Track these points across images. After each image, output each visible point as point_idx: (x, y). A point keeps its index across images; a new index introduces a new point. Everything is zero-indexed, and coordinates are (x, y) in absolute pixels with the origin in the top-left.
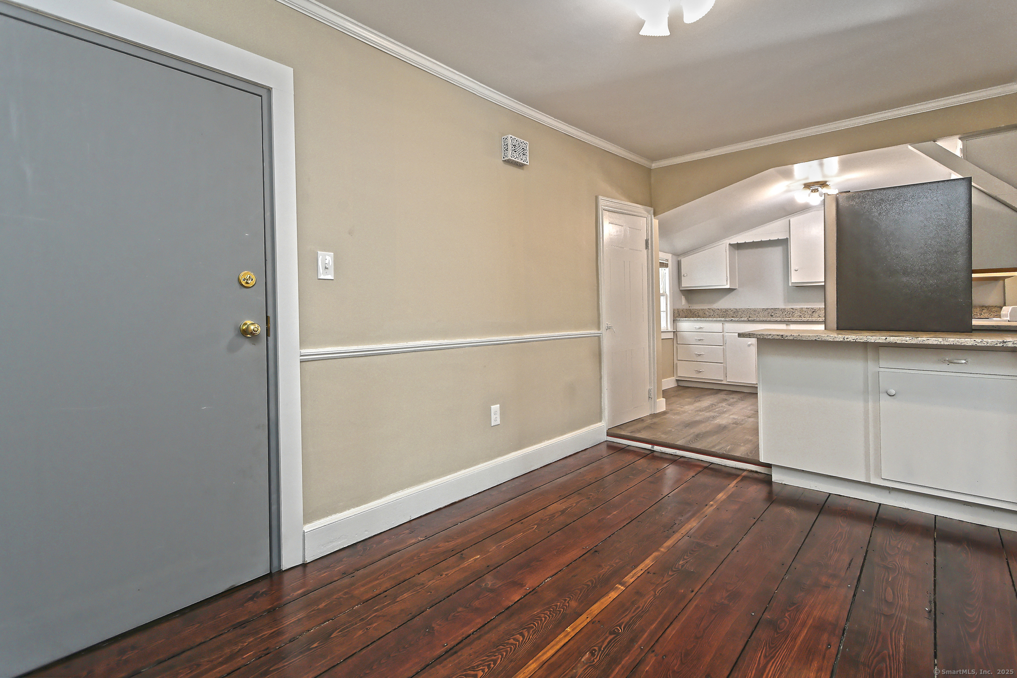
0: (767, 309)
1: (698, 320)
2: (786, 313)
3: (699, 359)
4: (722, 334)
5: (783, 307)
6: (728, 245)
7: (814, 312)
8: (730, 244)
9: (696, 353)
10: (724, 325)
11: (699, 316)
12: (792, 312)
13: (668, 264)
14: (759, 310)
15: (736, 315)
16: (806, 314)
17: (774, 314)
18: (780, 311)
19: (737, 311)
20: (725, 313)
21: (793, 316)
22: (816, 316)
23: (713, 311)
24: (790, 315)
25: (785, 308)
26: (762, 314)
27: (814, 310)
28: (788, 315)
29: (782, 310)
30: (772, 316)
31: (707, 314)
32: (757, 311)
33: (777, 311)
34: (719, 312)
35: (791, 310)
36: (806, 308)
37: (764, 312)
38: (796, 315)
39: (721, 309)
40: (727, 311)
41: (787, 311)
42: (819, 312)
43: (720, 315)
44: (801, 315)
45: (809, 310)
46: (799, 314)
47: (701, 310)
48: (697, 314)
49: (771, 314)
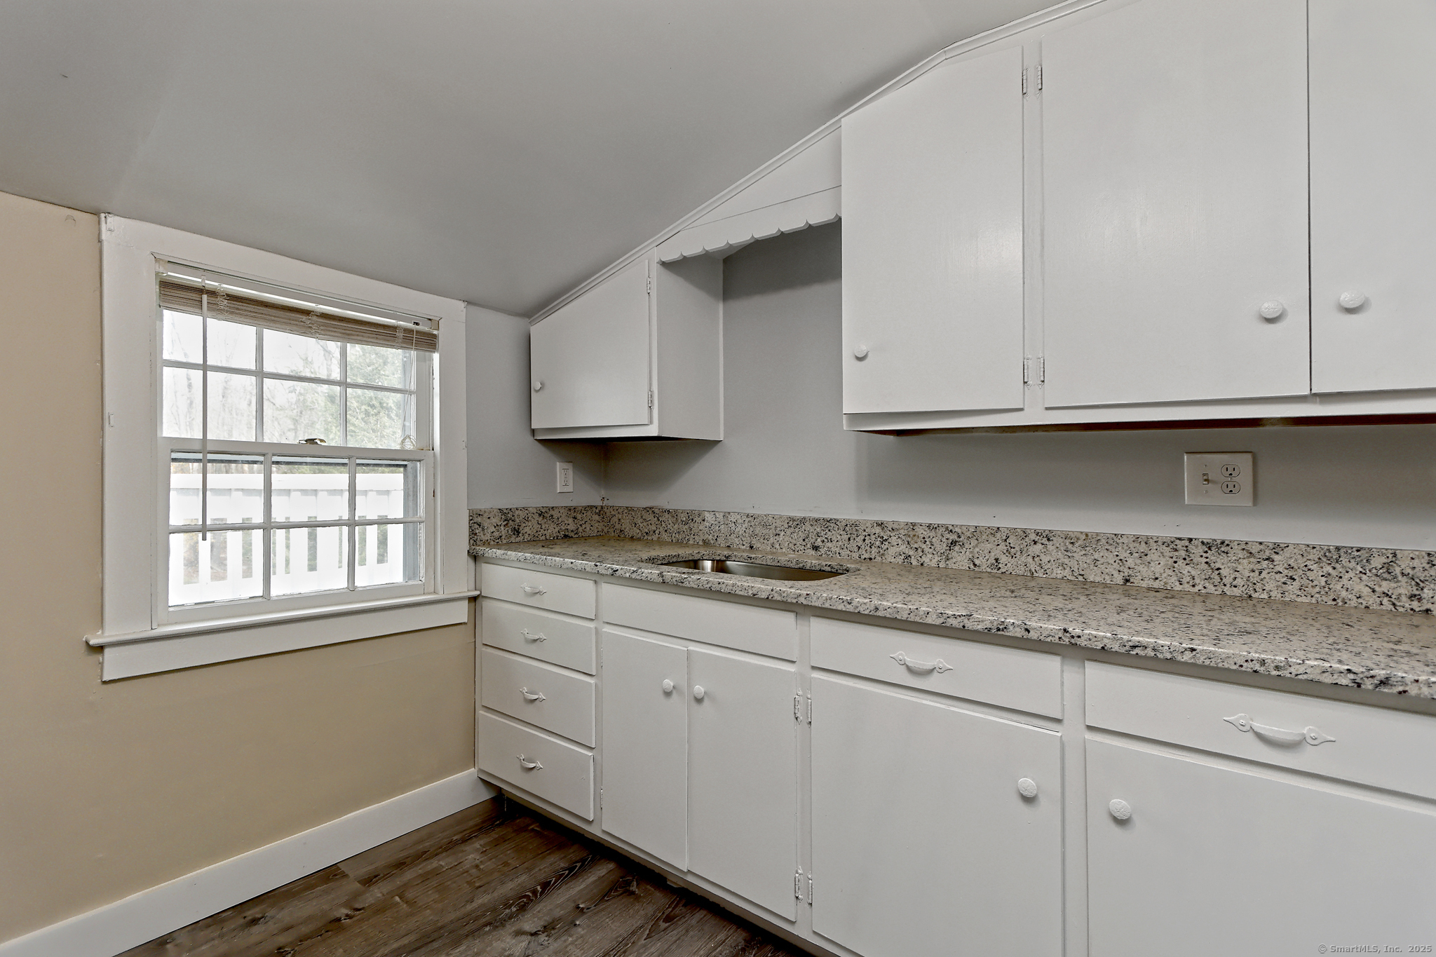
2: (860, 540)
3: (528, 713)
4: (592, 625)
5: (854, 517)
6: (655, 269)
8: (665, 263)
9: (523, 691)
10: (600, 591)
11: (621, 531)
12: (879, 539)
13: (435, 336)
14: (779, 523)
15: (716, 536)
16: (927, 550)
17: (823, 541)
18: (841, 533)
19: (716, 522)
20: (687, 527)
21: (883, 554)
22: (960, 560)
23: (656, 518)
24: (874, 550)
25: (857, 523)
26: (786, 540)
27: (954, 537)
28: (868, 548)
29: (847, 529)
30: (816, 548)
31: (641, 525)
32: (773, 527)
33: (833, 532)
34: (671, 522)
35: (878, 530)
36: (929, 527)
37: (792, 529)
38: (892, 551)
39: (676, 511)
40: (693, 520)
41: (864, 533)
42: (974, 547)
43: (674, 535)
44: (911, 553)
45: (939, 535)
46: (903, 548)
47: (626, 511)
48: (618, 526)
49: (813, 541)
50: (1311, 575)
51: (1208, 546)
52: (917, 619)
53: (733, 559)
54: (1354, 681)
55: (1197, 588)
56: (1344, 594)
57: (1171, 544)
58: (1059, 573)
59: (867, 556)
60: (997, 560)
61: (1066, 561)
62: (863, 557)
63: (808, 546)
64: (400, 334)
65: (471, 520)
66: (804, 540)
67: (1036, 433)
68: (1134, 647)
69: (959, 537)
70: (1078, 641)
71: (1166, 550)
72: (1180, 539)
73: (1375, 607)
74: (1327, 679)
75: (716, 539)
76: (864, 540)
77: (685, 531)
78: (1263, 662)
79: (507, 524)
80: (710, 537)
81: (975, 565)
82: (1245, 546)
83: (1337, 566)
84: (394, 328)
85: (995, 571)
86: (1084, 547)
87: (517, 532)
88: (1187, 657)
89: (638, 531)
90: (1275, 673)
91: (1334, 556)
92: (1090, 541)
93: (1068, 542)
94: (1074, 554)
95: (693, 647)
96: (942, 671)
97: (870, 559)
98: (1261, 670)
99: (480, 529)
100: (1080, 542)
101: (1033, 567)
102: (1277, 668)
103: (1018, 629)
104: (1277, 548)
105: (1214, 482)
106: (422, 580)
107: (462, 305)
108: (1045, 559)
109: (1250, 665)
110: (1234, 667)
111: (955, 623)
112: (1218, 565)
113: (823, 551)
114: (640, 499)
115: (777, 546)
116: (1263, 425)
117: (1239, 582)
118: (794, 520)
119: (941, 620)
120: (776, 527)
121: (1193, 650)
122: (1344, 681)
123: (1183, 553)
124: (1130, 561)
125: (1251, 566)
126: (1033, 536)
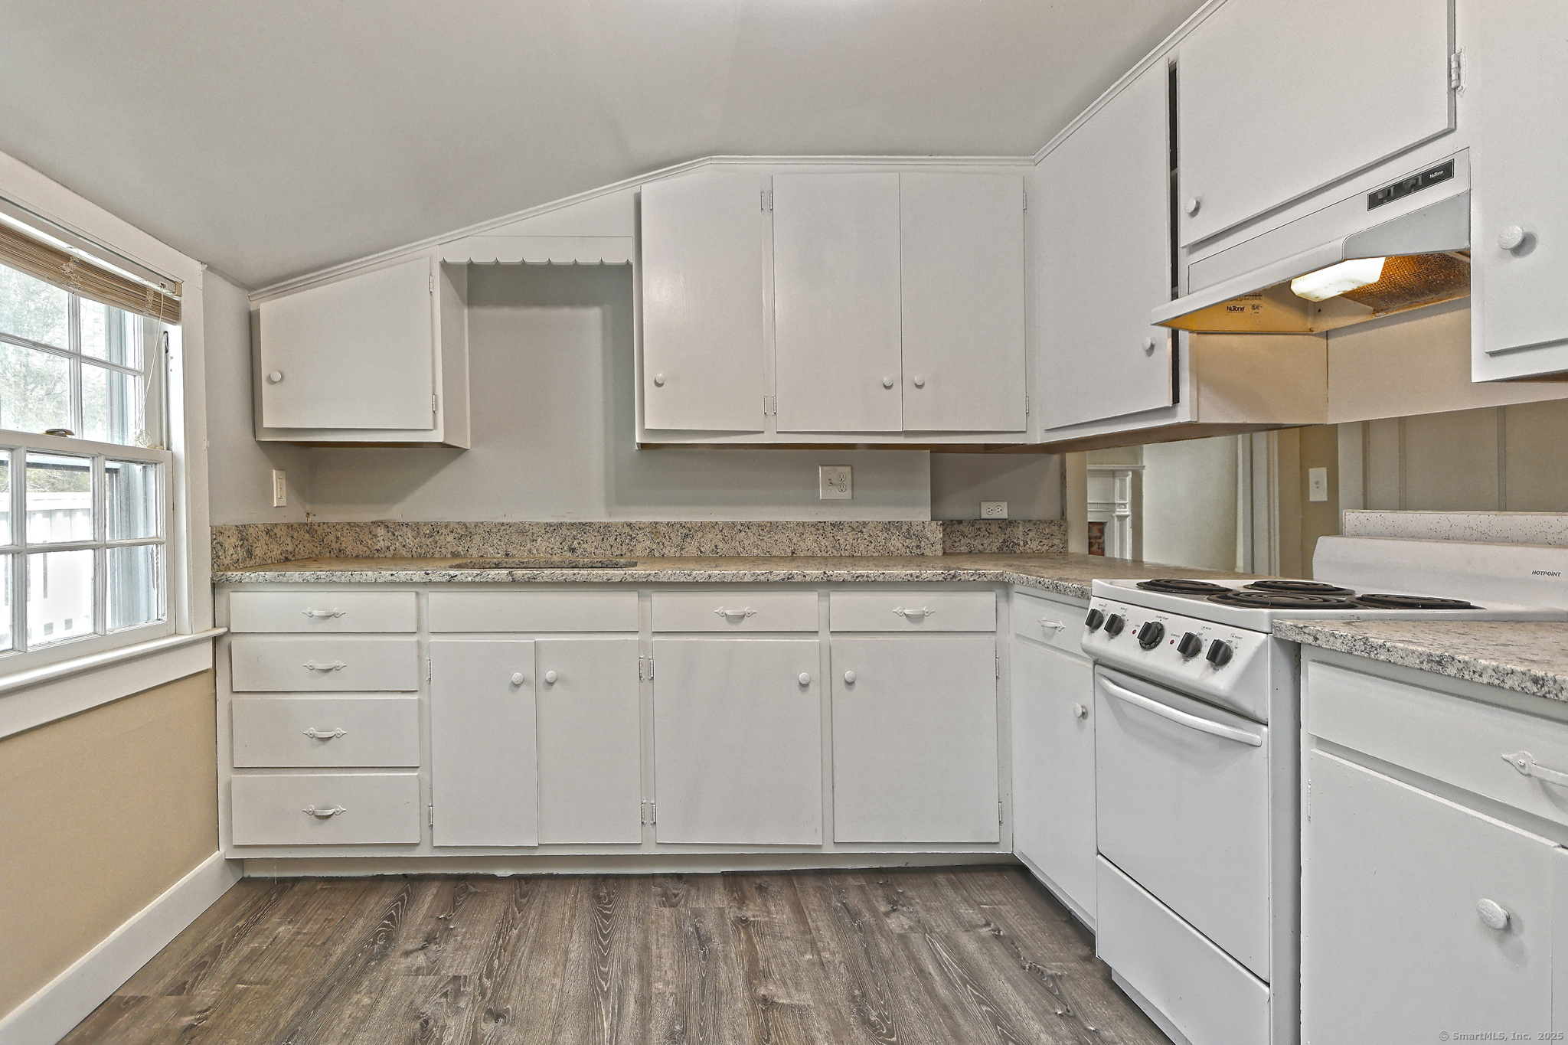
0: (560, 525)
1: (318, 582)
2: (612, 539)
3: (323, 755)
4: (413, 639)
5: (606, 520)
6: (437, 271)
7: (686, 536)
8: (444, 265)
9: (313, 730)
10: (423, 601)
11: (340, 551)
12: (628, 537)
13: (178, 304)
14: (536, 529)
15: (466, 547)
16: (666, 543)
17: (579, 543)
18: (596, 534)
19: (467, 533)
20: (431, 540)
21: (632, 550)
22: (691, 549)
23: (390, 534)
24: (625, 547)
25: (610, 525)
26: (543, 545)
27: (687, 531)
28: (619, 546)
29: (601, 530)
30: (572, 550)
31: (370, 542)
32: (530, 533)
33: (589, 534)
34: (410, 536)
35: (627, 530)
36: (668, 524)
37: (549, 535)
38: (639, 547)
39: (417, 524)
40: (438, 532)
41: (616, 533)
42: (700, 538)
43: (415, 549)
44: (655, 547)
45: (675, 530)
46: (648, 543)
47: (348, 527)
48: (334, 545)
49: (569, 543)
50: (879, 539)
51: (833, 525)
52: (739, 580)
53: (503, 566)
54: (944, 578)
55: (829, 553)
56: (892, 548)
57: (815, 525)
58: (755, 552)
59: (618, 553)
60: (716, 546)
61: (759, 543)
62: (615, 554)
63: (566, 549)
64: (150, 298)
65: (215, 539)
66: (561, 544)
67: (739, 450)
68: (858, 577)
69: (690, 531)
70: (832, 578)
71: (813, 530)
72: (820, 522)
73: (904, 554)
74: (935, 579)
75: (467, 550)
76: (616, 539)
77: (429, 544)
78: (911, 575)
79: (242, 545)
80: (460, 549)
81: (701, 552)
82: (850, 525)
83: (890, 533)
84: (143, 289)
85: (715, 555)
86: (769, 532)
87: (250, 553)
88: (881, 579)
89: (366, 549)
90: (916, 580)
91: (888, 526)
92: (772, 527)
93: (760, 529)
94: (764, 538)
95: (539, 638)
96: (750, 615)
97: (622, 555)
98: (911, 579)
99: (223, 551)
100: (768, 529)
101: (740, 549)
102: (917, 577)
103: (799, 576)
104: (865, 524)
105: (835, 485)
106: (163, 618)
107: (199, 268)
108: (746, 542)
109: (906, 577)
110: (901, 580)
111: (762, 578)
112: (838, 538)
113: (579, 552)
114: (366, 515)
115: (535, 551)
116: (854, 449)
117: (848, 547)
118: (551, 526)
119: (754, 578)
120: (533, 533)
121: (883, 573)
122: (941, 579)
123: (821, 531)
124: (795, 539)
125: (853, 536)
126: (739, 527)
